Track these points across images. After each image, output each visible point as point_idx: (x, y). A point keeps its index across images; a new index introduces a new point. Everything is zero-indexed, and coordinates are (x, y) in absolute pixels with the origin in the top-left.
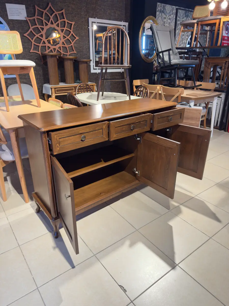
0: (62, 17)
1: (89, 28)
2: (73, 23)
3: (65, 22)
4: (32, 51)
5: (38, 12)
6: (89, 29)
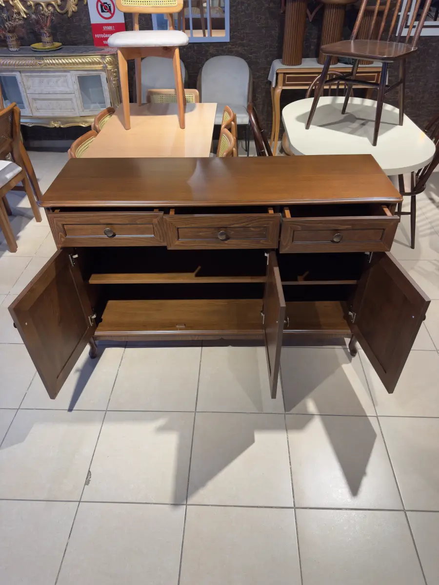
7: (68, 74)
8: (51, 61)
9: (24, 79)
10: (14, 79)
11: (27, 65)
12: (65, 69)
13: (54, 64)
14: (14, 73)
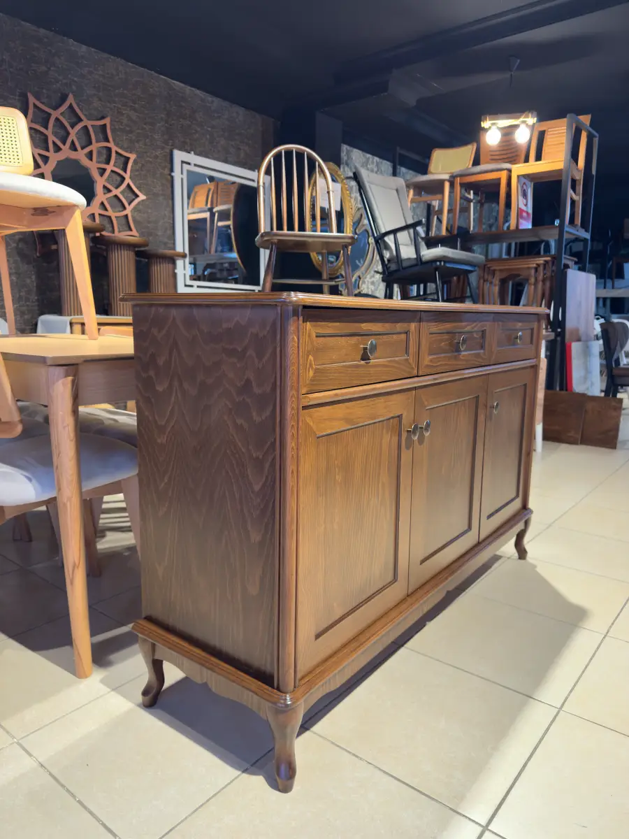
0: (101, 136)
1: (173, 174)
2: (133, 157)
3: (109, 149)
5: (34, 112)
6: (172, 177)
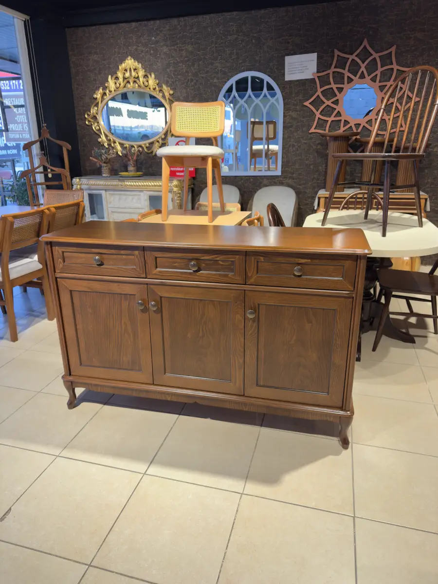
0: (387, 62)
3: (392, 69)
4: (312, 130)
5: (338, 60)
7: (142, 194)
8: (130, 183)
9: (108, 196)
10: (101, 195)
11: (112, 186)
12: (141, 190)
13: (132, 185)
14: (101, 192)
